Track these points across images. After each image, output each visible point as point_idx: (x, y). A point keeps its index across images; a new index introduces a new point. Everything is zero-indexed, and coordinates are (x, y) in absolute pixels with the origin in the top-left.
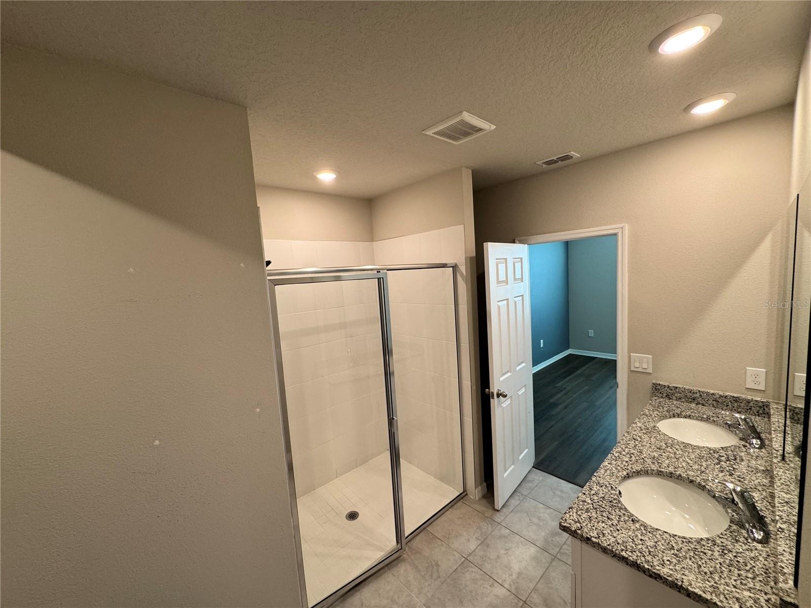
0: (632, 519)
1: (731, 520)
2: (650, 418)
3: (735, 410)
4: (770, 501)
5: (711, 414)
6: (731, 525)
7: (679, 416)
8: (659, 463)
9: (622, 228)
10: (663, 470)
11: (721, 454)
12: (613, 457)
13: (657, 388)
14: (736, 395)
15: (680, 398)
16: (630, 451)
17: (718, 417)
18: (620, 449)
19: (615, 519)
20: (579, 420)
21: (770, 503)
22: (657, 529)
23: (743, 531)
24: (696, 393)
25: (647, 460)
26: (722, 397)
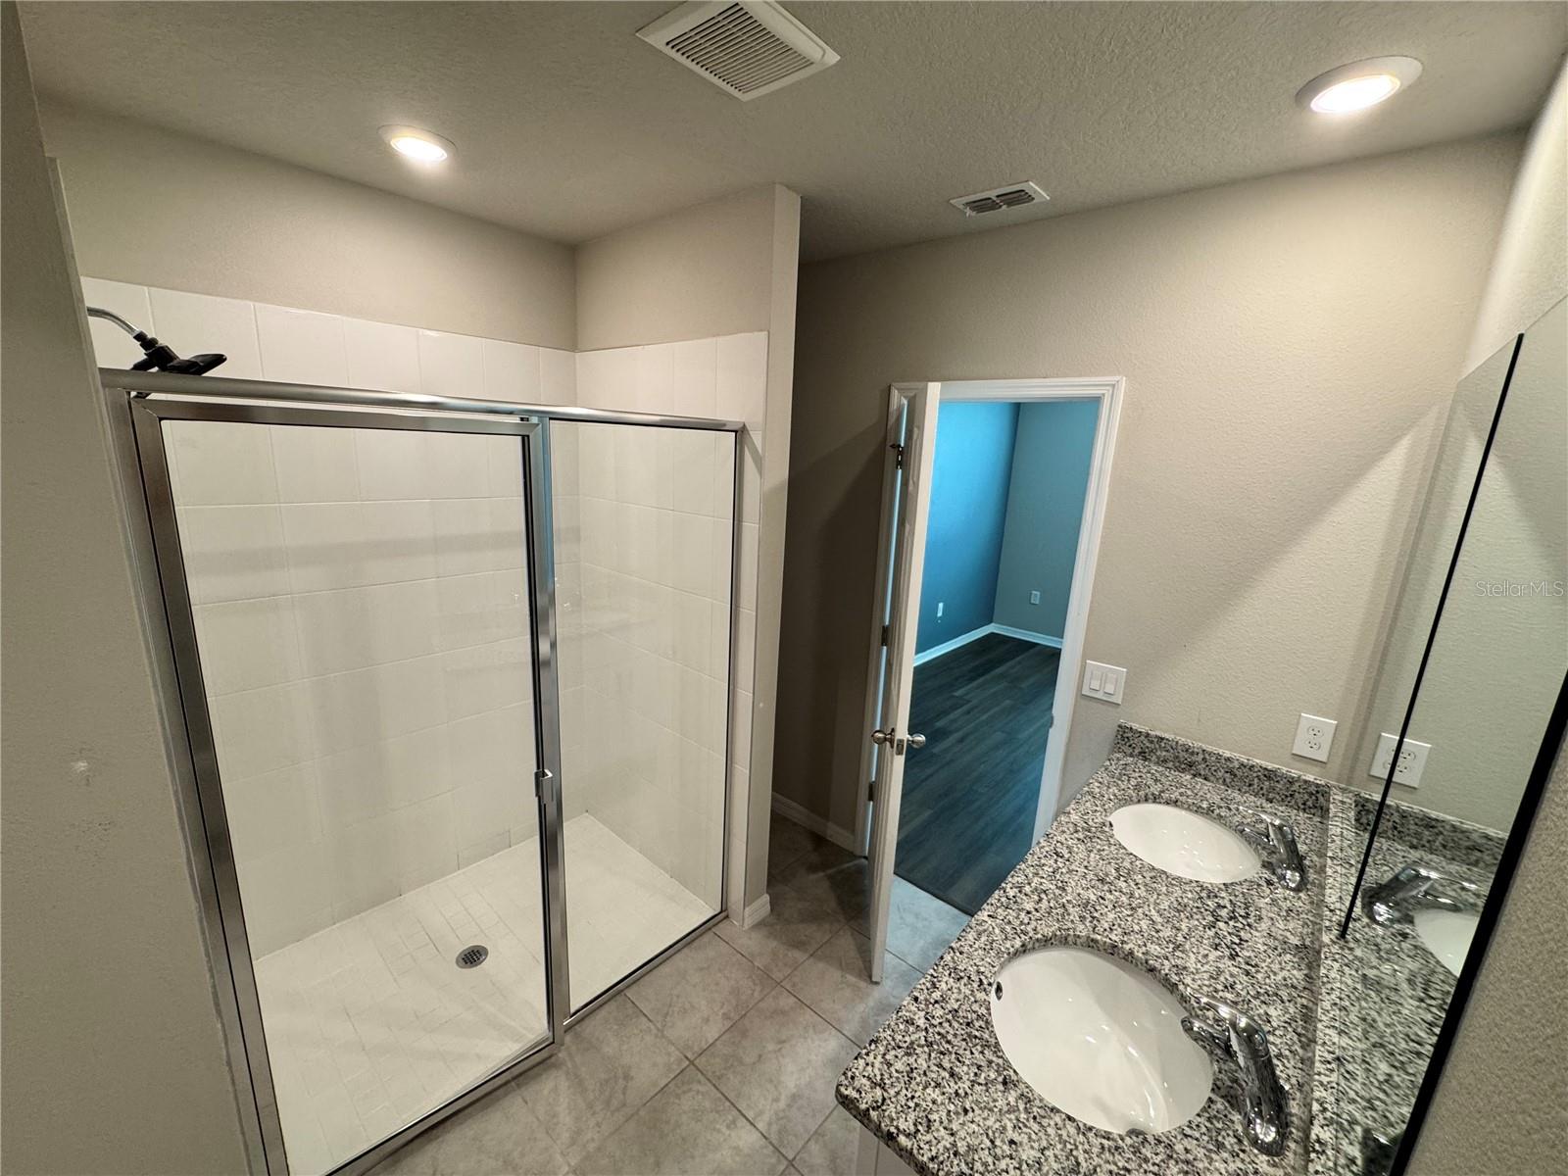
0: (1005, 1078)
1: (1215, 1084)
2: (1098, 803)
3: (1263, 795)
4: (1299, 1030)
5: (1217, 799)
6: (1214, 1097)
7: (1156, 799)
8: (1093, 918)
9: (1114, 386)
10: (1099, 937)
11: (1221, 902)
12: (1003, 899)
13: (1126, 735)
14: (1270, 766)
15: (1165, 761)
16: (1041, 884)
17: (1230, 809)
18: (1021, 879)
19: (965, 1078)
20: (982, 766)
21: (1299, 1035)
22: (1052, 1110)
23: (1236, 1117)
24: (1198, 754)
25: (1071, 910)
26: (1245, 767)
